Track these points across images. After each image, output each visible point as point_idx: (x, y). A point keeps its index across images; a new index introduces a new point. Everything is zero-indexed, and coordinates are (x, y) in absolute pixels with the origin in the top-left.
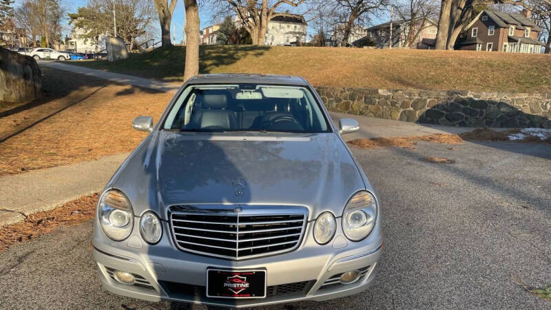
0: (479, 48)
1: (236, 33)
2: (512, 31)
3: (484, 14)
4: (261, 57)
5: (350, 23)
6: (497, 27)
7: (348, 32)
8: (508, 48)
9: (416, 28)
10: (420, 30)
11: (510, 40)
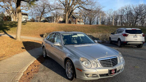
0: (72, 23)
1: (5, 17)
2: (78, 20)
3: (72, 16)
4: (26, 25)
5: (41, 16)
6: (75, 19)
7: (41, 18)
8: (78, 23)
9: (58, 18)
10: (59, 19)
11: (78, 21)
